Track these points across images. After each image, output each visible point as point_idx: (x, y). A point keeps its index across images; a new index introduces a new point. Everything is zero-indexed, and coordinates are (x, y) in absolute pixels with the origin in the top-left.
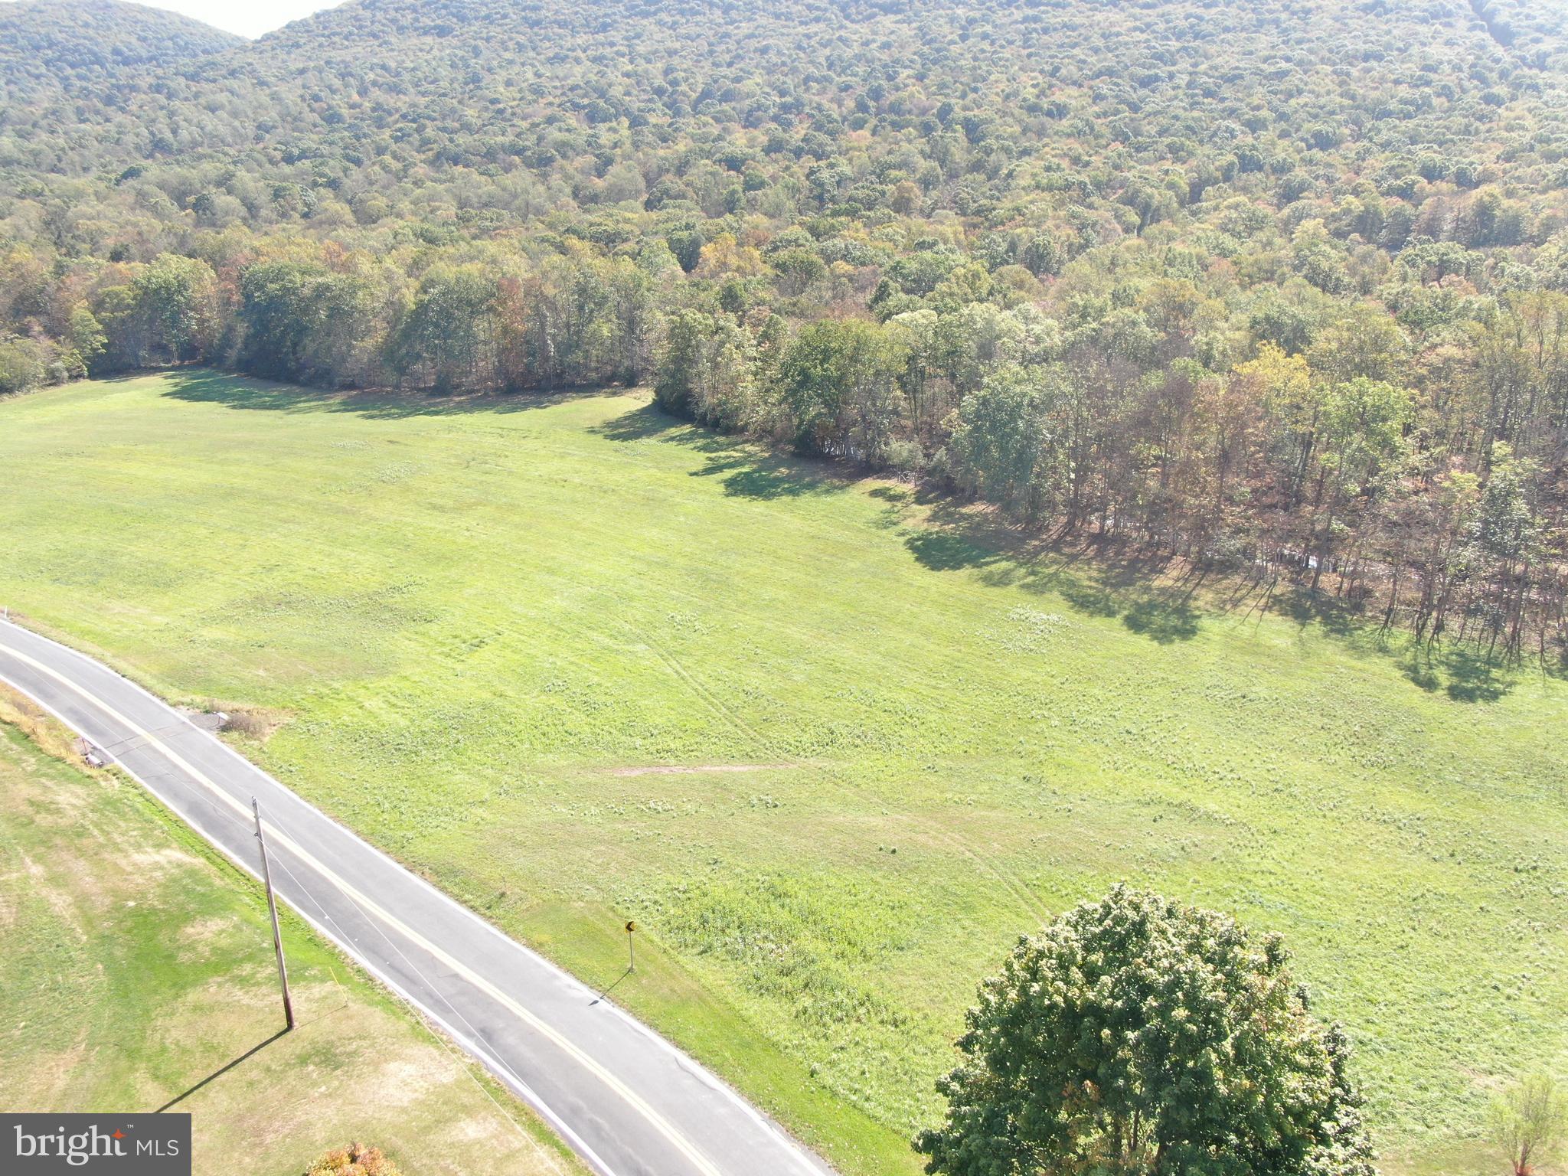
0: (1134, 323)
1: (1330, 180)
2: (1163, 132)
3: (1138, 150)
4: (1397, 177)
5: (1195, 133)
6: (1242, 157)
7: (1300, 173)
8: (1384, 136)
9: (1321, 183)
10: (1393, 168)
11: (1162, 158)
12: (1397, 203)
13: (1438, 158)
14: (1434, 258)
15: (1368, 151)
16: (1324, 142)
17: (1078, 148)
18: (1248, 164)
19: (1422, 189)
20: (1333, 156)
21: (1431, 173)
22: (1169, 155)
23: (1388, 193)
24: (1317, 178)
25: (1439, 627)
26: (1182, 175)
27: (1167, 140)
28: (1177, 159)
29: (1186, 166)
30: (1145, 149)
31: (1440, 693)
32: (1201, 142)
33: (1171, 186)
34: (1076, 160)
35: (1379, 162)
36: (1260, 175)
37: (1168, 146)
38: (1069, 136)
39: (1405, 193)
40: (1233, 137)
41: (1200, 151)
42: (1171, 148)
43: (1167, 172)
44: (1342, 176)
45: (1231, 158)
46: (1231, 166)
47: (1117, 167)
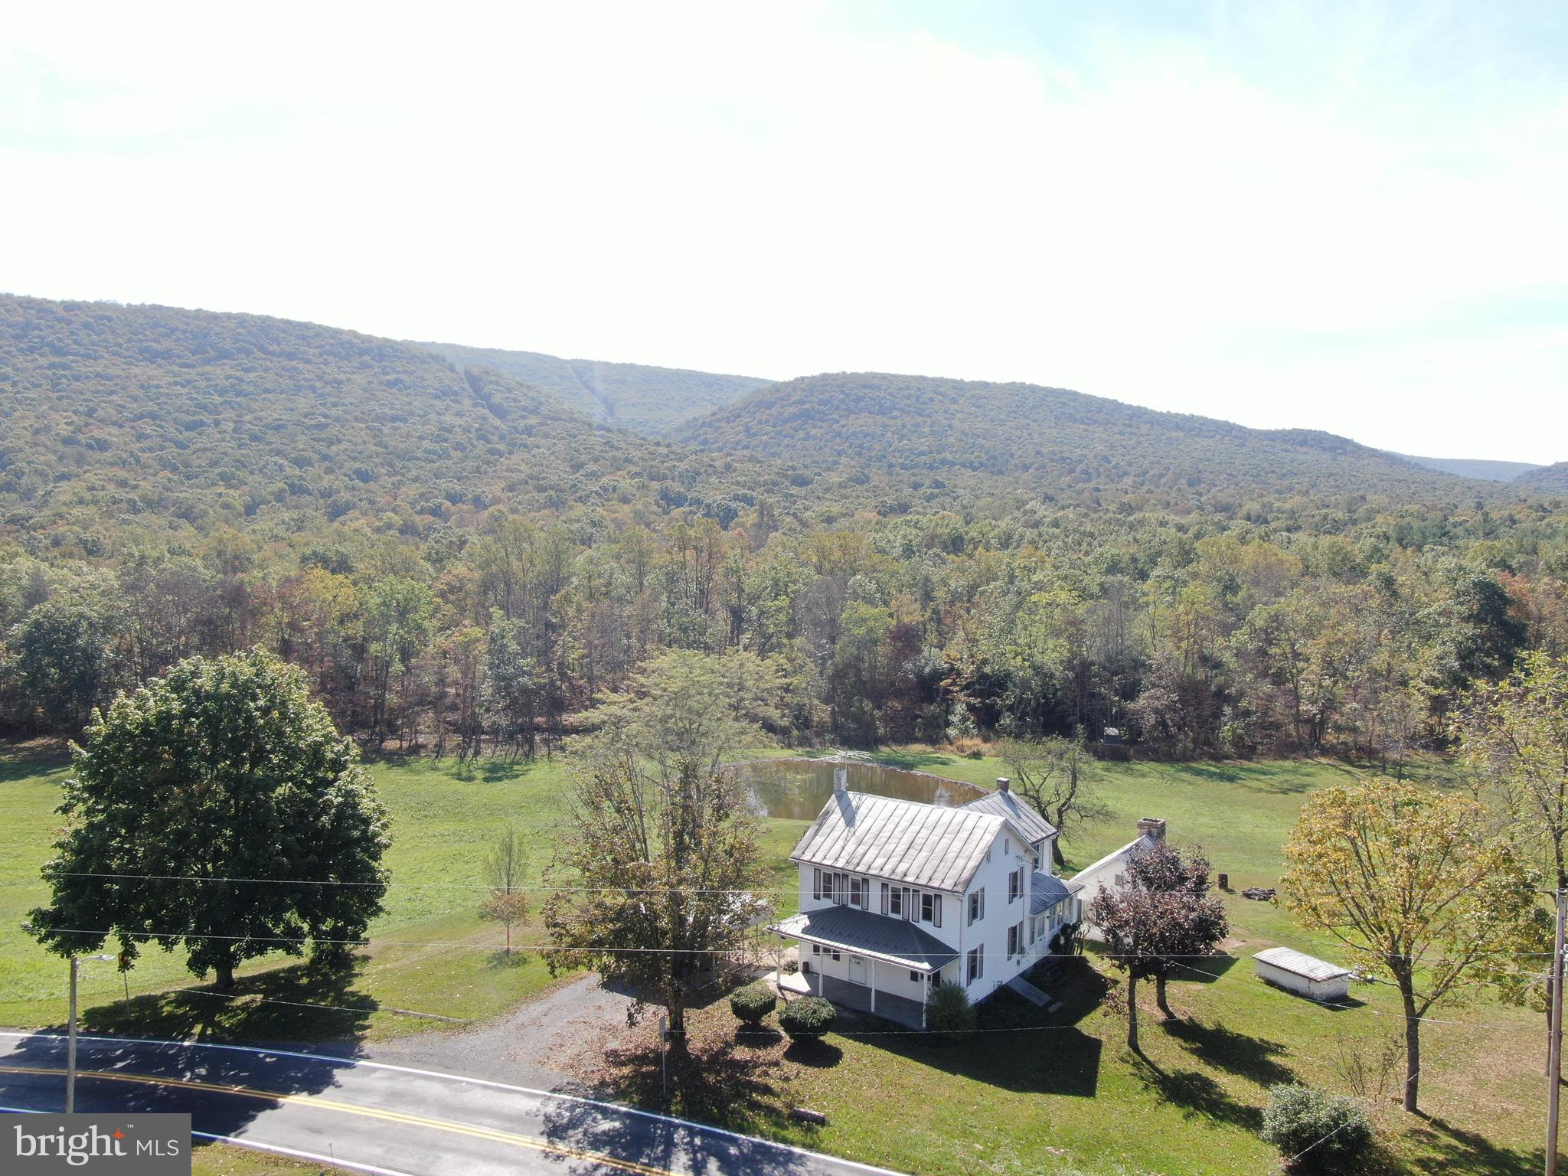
0: (194, 569)
1: (372, 502)
2: (214, 464)
3: (188, 478)
4: (427, 501)
5: (245, 466)
6: (292, 486)
7: (345, 496)
8: (414, 473)
9: (365, 504)
10: (422, 494)
11: (214, 484)
12: (429, 518)
13: (457, 487)
14: (454, 539)
15: (401, 482)
16: (364, 477)
17: (122, 474)
18: (296, 489)
19: (448, 509)
20: (372, 486)
21: (454, 499)
22: (221, 483)
23: (421, 512)
24: (361, 500)
25: (477, 753)
26: (236, 497)
27: (217, 471)
28: (229, 486)
29: (238, 492)
30: (196, 477)
31: (476, 781)
32: (252, 473)
33: (226, 506)
34: (123, 484)
35: (411, 491)
36: (310, 499)
37: (219, 474)
38: (112, 465)
39: (436, 512)
40: (282, 470)
41: (250, 479)
42: (222, 476)
43: (220, 495)
44: (382, 500)
45: (282, 485)
46: (282, 491)
47: (169, 490)
